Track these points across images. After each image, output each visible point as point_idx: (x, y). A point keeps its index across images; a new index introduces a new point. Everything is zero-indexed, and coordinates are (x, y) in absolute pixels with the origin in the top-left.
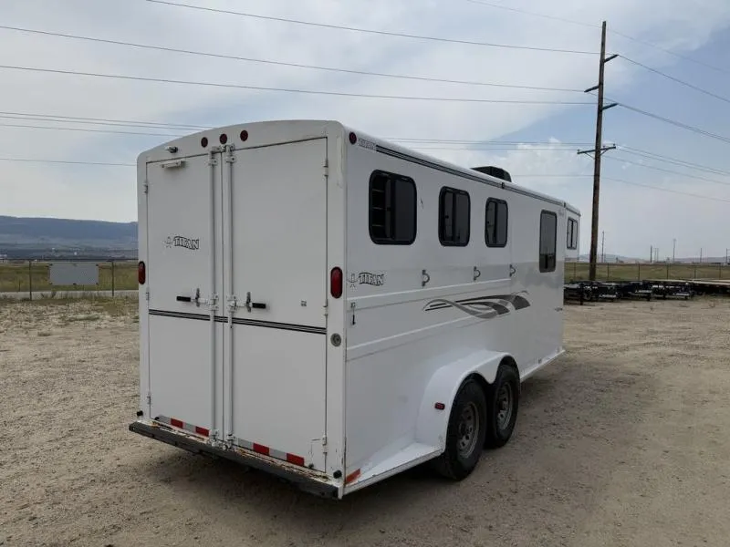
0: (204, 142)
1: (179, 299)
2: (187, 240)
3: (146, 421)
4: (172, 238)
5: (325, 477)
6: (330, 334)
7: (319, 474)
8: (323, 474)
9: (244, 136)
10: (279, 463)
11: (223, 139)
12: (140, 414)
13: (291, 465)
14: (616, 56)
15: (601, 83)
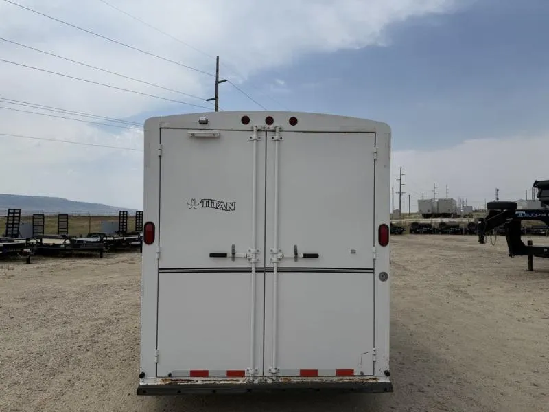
0: (246, 120)
1: (212, 255)
2: (219, 203)
3: (150, 381)
4: (198, 201)
5: (374, 379)
6: (377, 273)
7: (368, 377)
8: (372, 377)
9: (293, 121)
10: (329, 380)
11: (269, 120)
12: (142, 376)
13: (340, 378)
14: (226, 81)
15: (217, 97)
